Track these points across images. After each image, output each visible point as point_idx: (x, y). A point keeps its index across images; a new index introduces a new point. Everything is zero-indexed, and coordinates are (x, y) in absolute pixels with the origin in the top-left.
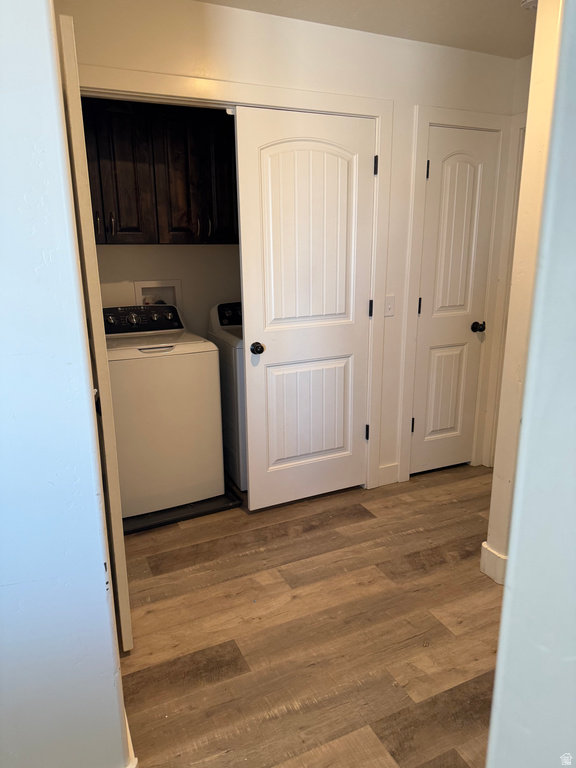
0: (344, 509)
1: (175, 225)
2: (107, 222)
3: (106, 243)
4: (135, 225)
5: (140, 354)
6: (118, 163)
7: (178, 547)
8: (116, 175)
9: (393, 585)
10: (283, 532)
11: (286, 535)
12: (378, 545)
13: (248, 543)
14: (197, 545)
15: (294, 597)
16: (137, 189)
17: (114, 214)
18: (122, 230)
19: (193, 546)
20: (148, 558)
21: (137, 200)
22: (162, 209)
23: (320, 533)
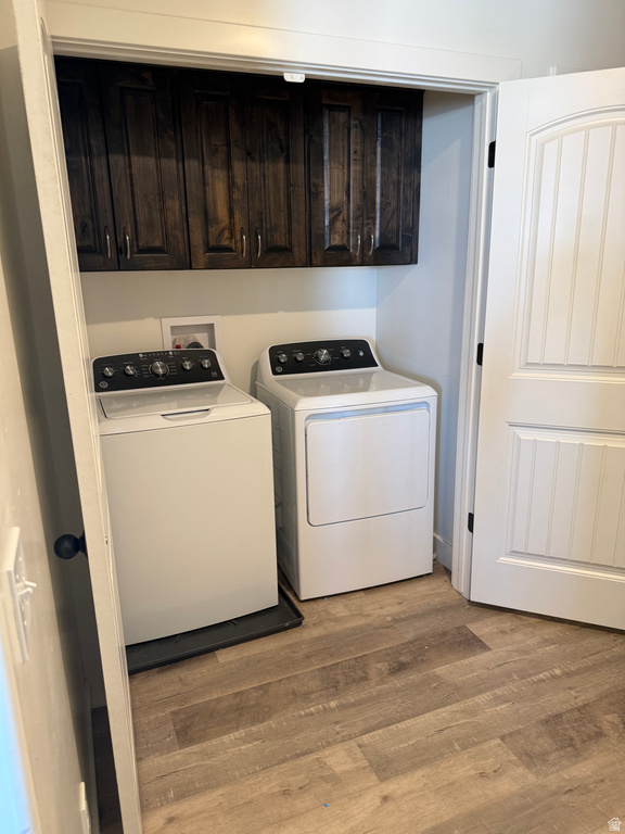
0: (444, 634)
1: (212, 243)
2: (120, 240)
3: (119, 270)
4: (158, 244)
5: (165, 423)
6: (135, 159)
7: (215, 696)
8: (131, 175)
9: (531, 778)
10: (361, 673)
11: (365, 678)
12: (499, 700)
13: (312, 692)
14: (242, 693)
15: (385, 799)
16: (161, 194)
17: (129, 230)
18: (141, 251)
19: (236, 694)
20: (173, 713)
21: (162, 210)
22: (196, 222)
23: (413, 677)
